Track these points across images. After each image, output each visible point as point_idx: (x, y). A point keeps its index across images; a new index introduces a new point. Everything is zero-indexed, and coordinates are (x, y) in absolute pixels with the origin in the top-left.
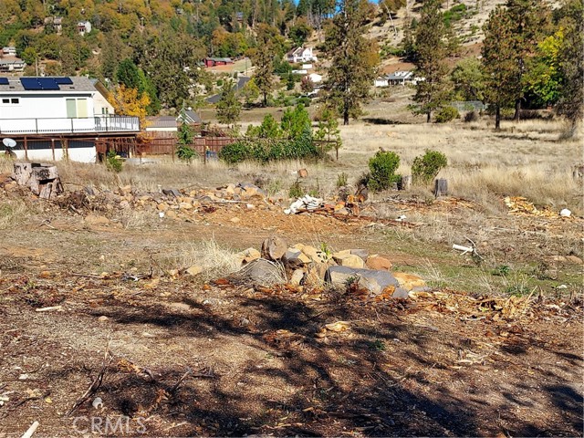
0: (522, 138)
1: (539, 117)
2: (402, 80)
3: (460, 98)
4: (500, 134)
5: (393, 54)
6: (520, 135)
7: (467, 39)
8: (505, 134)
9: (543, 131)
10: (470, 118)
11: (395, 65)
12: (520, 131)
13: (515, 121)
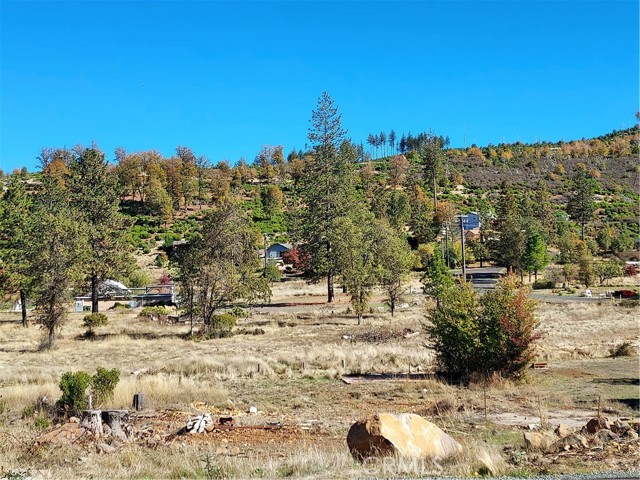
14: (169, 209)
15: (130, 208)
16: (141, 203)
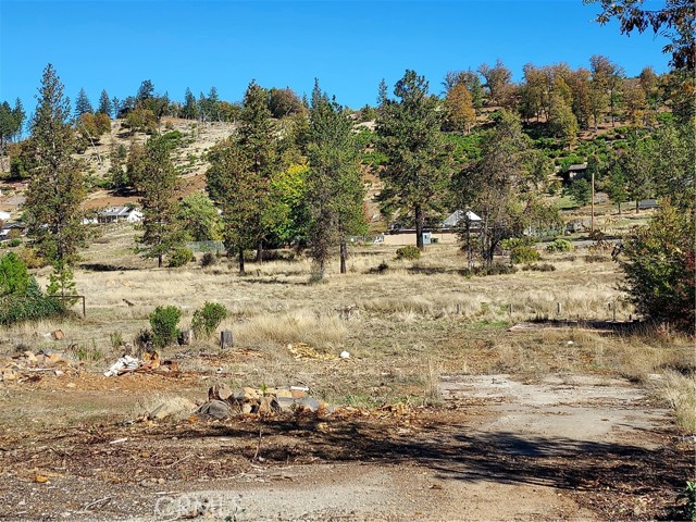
0: (271, 282)
1: (281, 258)
2: (114, 217)
3: (190, 237)
4: (247, 278)
5: (100, 187)
6: (268, 278)
7: (185, 171)
8: (251, 277)
9: (290, 274)
10: (207, 261)
11: (103, 200)
12: (266, 274)
13: (258, 264)
14: (573, 129)
15: (534, 130)
16: (545, 125)
